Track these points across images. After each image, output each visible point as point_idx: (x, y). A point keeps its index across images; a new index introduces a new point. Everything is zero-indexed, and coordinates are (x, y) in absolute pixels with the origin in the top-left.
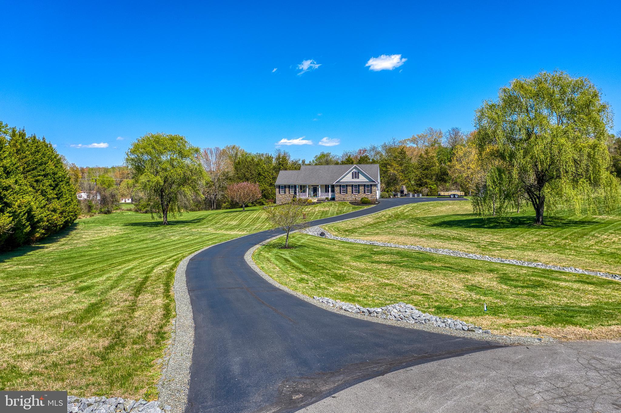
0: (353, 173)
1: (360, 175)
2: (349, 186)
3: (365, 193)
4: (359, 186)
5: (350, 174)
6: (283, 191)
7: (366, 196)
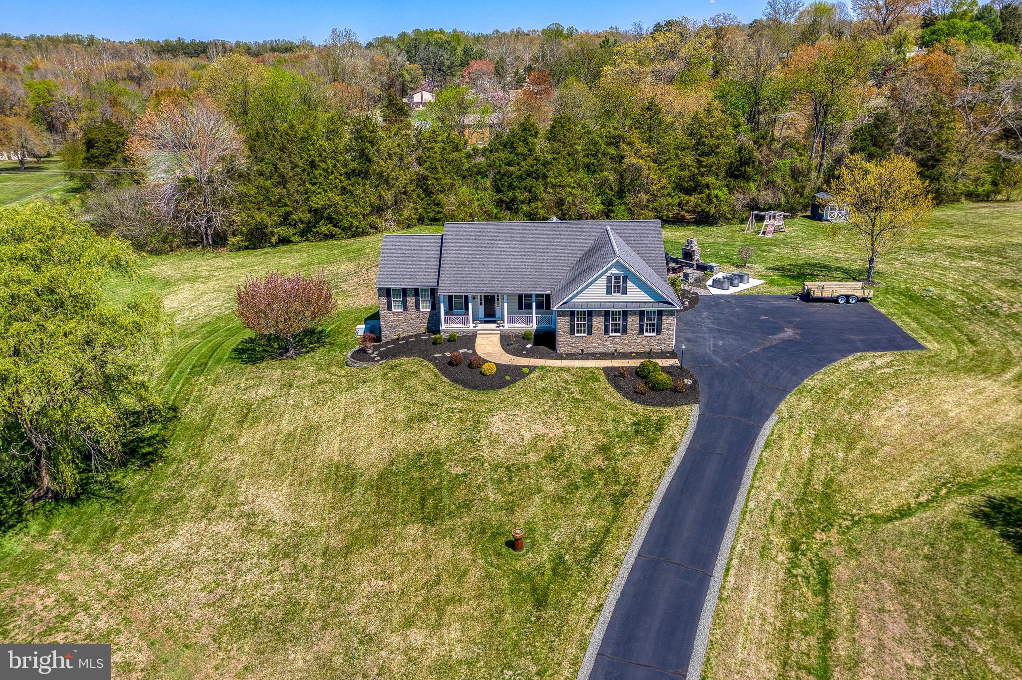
0: (609, 280)
1: (629, 283)
2: (599, 313)
3: (641, 331)
4: (625, 314)
5: (602, 283)
6: (400, 303)
7: (644, 343)
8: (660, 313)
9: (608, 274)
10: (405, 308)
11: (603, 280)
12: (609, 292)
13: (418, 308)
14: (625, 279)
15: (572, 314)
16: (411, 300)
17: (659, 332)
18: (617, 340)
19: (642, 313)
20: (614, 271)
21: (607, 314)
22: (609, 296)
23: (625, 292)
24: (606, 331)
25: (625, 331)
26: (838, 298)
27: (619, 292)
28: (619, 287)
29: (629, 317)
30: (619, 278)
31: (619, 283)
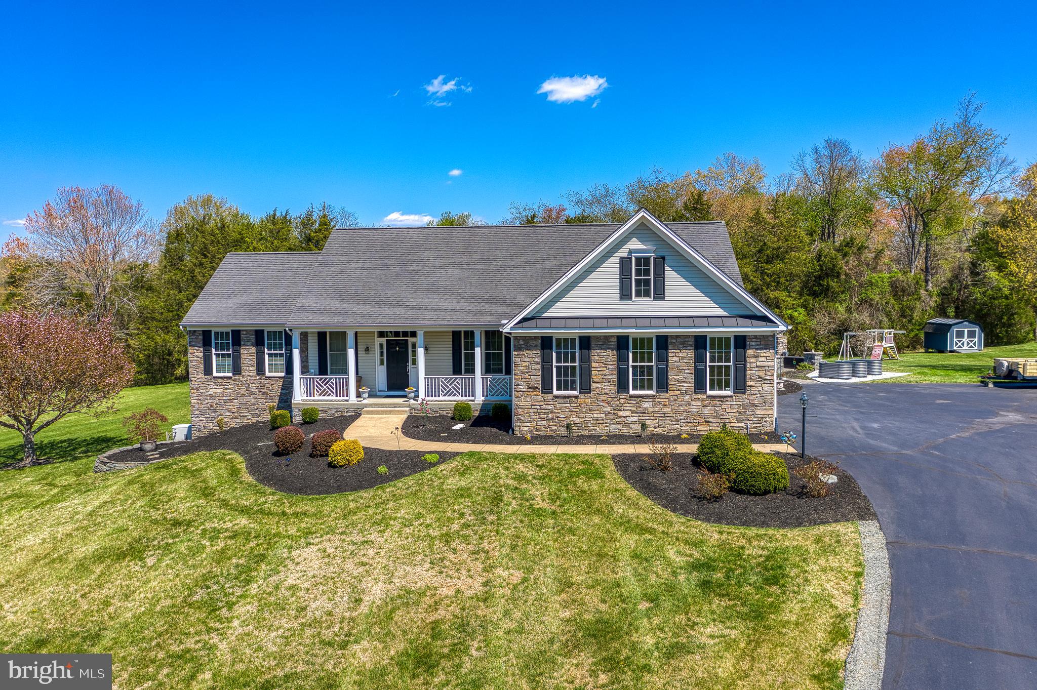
1: (670, 273)
2: (604, 342)
3: (699, 386)
4: (663, 342)
5: (611, 269)
6: (228, 361)
7: (707, 411)
8: (741, 342)
9: (623, 253)
10: (237, 370)
11: (613, 264)
12: (625, 295)
13: (260, 370)
14: (661, 261)
15: (546, 343)
16: (248, 353)
17: (741, 387)
18: (647, 405)
19: (699, 342)
20: (635, 244)
21: (622, 343)
22: (626, 304)
23: (660, 294)
24: (622, 386)
25: (663, 386)
27: (647, 294)
28: (647, 282)
29: (671, 352)
30: (647, 260)
31: (647, 272)
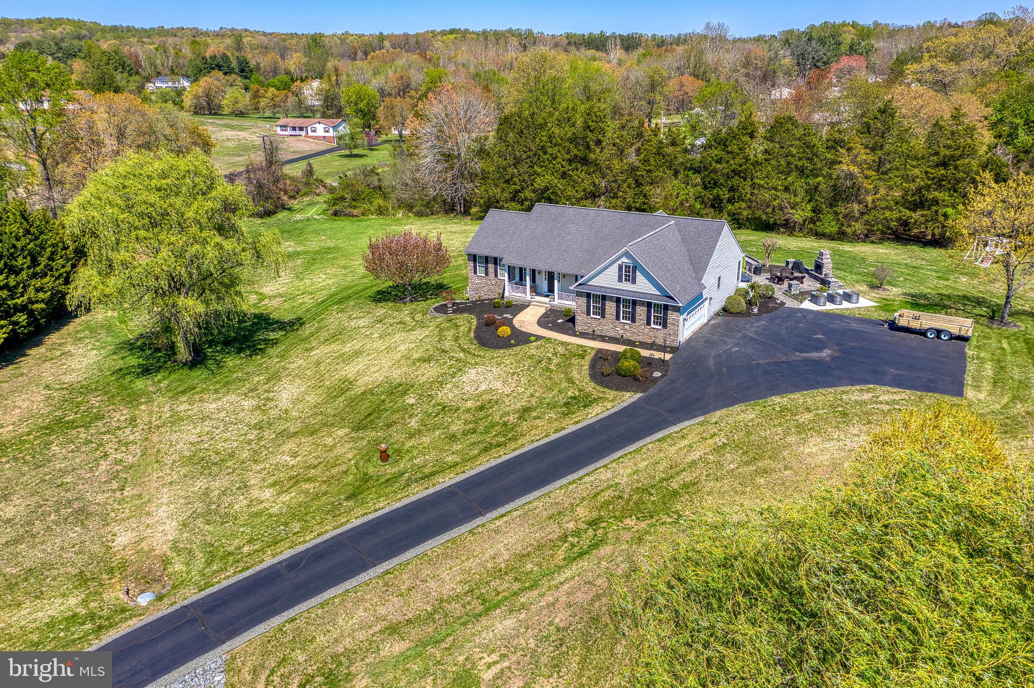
0: (620, 267)
1: (638, 273)
2: (611, 299)
3: (649, 323)
4: (634, 303)
5: (614, 269)
6: (483, 269)
7: (651, 333)
8: (666, 307)
9: (620, 262)
10: (487, 274)
11: (615, 267)
12: (620, 280)
13: (496, 276)
14: (635, 268)
15: (588, 295)
16: (491, 267)
17: (665, 326)
18: (627, 327)
19: (649, 305)
20: (625, 260)
21: (618, 300)
22: (620, 284)
23: (634, 282)
24: (618, 318)
25: (633, 321)
26: (926, 331)
27: (629, 281)
28: (629, 276)
29: (637, 307)
30: (629, 266)
31: (629, 272)
